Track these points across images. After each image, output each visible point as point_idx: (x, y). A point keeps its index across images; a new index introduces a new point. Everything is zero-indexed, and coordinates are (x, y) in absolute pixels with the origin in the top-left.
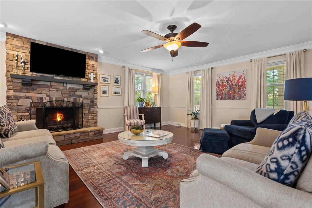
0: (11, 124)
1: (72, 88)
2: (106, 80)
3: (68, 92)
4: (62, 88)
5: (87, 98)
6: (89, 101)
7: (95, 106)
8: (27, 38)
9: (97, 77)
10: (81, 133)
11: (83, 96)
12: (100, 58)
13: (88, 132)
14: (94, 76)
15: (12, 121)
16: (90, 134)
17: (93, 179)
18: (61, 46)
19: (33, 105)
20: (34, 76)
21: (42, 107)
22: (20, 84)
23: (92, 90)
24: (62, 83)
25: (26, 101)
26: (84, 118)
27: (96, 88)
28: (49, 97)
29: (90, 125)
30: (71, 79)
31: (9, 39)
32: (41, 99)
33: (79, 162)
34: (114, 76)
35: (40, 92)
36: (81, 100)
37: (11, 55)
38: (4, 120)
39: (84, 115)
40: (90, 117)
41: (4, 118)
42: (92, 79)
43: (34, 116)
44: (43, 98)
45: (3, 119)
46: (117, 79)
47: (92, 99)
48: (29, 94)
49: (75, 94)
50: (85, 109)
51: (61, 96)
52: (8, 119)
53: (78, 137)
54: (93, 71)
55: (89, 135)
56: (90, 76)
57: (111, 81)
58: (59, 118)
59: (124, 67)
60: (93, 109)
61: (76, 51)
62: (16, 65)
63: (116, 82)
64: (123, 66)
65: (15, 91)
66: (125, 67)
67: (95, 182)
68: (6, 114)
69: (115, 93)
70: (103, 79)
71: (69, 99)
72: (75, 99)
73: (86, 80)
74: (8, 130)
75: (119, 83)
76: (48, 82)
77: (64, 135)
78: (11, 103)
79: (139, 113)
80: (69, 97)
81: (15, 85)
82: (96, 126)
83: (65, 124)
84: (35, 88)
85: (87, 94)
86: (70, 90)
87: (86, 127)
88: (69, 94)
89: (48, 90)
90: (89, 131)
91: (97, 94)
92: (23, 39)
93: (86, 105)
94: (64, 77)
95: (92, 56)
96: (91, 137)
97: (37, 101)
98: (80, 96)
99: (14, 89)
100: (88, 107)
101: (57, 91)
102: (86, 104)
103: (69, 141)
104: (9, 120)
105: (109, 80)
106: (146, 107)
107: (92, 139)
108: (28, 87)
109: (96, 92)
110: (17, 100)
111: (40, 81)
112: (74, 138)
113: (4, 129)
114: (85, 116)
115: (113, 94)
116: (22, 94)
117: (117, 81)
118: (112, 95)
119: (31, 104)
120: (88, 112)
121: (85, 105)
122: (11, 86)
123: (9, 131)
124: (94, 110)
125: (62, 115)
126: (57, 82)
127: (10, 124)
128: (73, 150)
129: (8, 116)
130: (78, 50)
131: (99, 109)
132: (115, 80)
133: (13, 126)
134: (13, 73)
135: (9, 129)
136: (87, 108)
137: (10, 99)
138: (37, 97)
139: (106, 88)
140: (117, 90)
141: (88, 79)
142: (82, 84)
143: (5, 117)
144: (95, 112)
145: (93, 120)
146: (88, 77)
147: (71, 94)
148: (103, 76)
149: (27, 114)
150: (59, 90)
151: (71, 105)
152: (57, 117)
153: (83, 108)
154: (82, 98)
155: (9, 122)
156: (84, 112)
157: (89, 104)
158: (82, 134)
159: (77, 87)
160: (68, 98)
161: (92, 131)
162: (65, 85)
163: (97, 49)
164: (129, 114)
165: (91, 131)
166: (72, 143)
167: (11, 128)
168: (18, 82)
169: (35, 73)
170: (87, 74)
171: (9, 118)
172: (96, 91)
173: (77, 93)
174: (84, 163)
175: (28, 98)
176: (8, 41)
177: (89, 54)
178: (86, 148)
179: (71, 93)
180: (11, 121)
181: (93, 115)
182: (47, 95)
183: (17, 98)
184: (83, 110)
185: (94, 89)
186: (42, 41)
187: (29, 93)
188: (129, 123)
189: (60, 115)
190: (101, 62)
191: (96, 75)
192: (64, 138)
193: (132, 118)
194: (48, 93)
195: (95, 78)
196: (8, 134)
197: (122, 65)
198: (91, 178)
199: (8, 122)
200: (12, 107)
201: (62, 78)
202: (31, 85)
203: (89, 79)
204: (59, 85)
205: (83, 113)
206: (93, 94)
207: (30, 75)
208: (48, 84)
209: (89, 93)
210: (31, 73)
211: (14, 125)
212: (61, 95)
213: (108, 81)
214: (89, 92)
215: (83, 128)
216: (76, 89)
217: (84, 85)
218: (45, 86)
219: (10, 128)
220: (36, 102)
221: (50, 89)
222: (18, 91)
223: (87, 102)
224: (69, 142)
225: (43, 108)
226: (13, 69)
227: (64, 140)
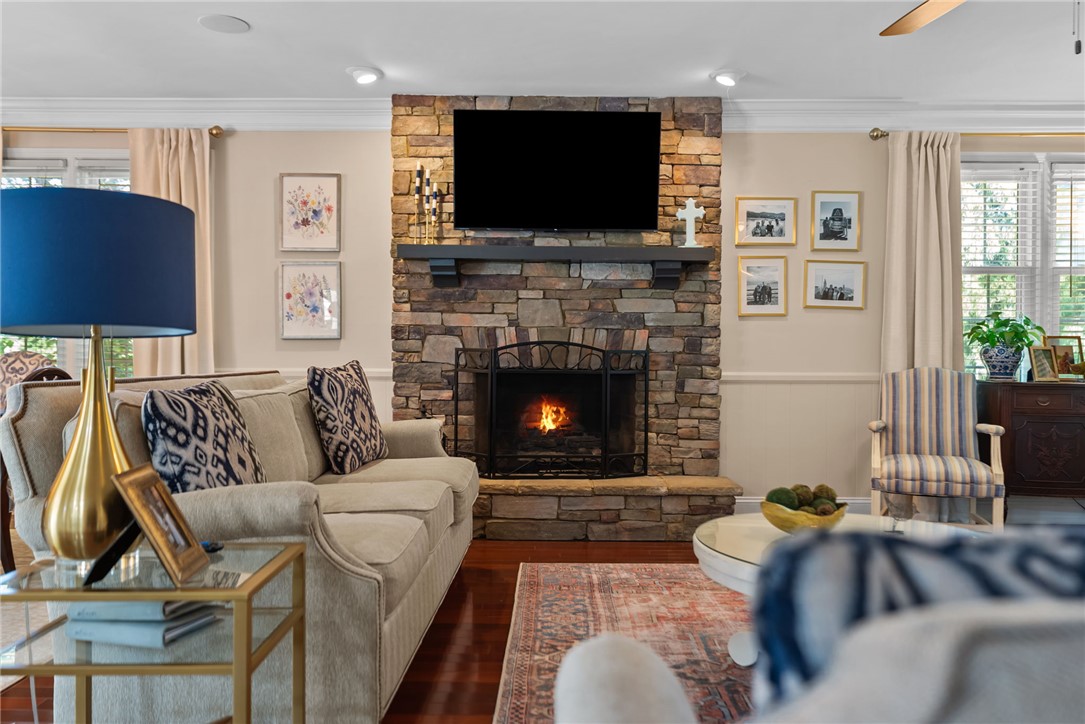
0: (356, 428)
1: (603, 284)
2: (770, 228)
3: (587, 303)
4: (563, 285)
5: (668, 330)
6: (676, 345)
7: (708, 370)
8: (448, 98)
9: (718, 216)
10: (626, 496)
11: (653, 320)
12: (741, 113)
13: (660, 497)
14: (701, 212)
15: (363, 417)
16: (669, 506)
17: (539, 697)
18: (561, 100)
19: (462, 362)
20: (469, 243)
21: (487, 368)
22: (427, 282)
23: (691, 285)
24: (564, 262)
25: (445, 343)
26: (655, 428)
27: (711, 276)
28: (517, 326)
29: (681, 465)
30: (597, 240)
31: (400, 118)
32: (491, 333)
33: (549, 619)
34: (820, 198)
35: (486, 305)
36: (640, 340)
37: (404, 176)
38: (335, 412)
39: (652, 411)
40: (681, 422)
41: (336, 405)
42: (690, 228)
43: (467, 403)
44: (498, 331)
45: (332, 407)
46: (838, 213)
47: (694, 333)
48: (454, 315)
49: (615, 310)
50: (658, 384)
51: (561, 322)
52: (349, 410)
53: (612, 515)
54: (696, 188)
55: (662, 513)
56: (680, 214)
57: (802, 231)
58: (550, 418)
59: (878, 136)
60: (698, 382)
61: (621, 107)
62: (416, 210)
63: (829, 234)
64: (876, 130)
65: (415, 306)
66: (885, 135)
67: (534, 712)
68: (346, 390)
69: (826, 294)
70: (753, 224)
71: (589, 333)
72: (616, 335)
73: (665, 238)
74: (343, 447)
75: (852, 234)
76: (512, 265)
77: (559, 495)
78: (406, 352)
79: (981, 420)
80: (591, 324)
81: (416, 284)
82: (714, 473)
83: (581, 450)
84: (473, 291)
85: (667, 306)
86: (594, 294)
87: (661, 470)
88: (589, 313)
89: (514, 299)
90: (663, 490)
91: (715, 307)
92: (438, 104)
93: (662, 365)
94: (572, 235)
95: (693, 110)
96: (671, 526)
97: (476, 345)
98: (638, 321)
99: (413, 298)
100: (674, 373)
101: (544, 298)
102: (665, 359)
103: (576, 525)
104: (352, 412)
105: (788, 225)
106: (1037, 379)
107: (678, 533)
108: (450, 290)
109: (712, 298)
110: (420, 342)
111: (486, 264)
112: (594, 516)
113: (335, 443)
114: (658, 417)
115: (812, 301)
116: (434, 319)
117: (837, 225)
118: (807, 307)
119: (458, 357)
120: (672, 400)
121: (657, 363)
122: (404, 288)
123: (347, 450)
124: (704, 390)
125: (562, 410)
126: (544, 262)
127: (353, 426)
128: (570, 565)
129: (352, 398)
130: (627, 99)
131: (726, 382)
132: (825, 223)
133: (363, 436)
134: (408, 241)
135: (349, 442)
136: (670, 376)
137: (402, 339)
138: (478, 328)
139: (770, 273)
140: (836, 276)
141: (672, 232)
142: (645, 263)
143: (339, 402)
144: (706, 400)
145: (699, 439)
146: (676, 224)
147: (598, 310)
148: (756, 207)
149: (447, 394)
150: (553, 293)
151: (596, 363)
152: (544, 416)
153: (646, 375)
154: (645, 327)
155: (353, 418)
156: (657, 397)
157: (679, 357)
158: (632, 502)
159: (624, 277)
160: (586, 331)
161: (677, 495)
162: (575, 271)
163: (703, 75)
164: (904, 422)
165: (672, 495)
166: (586, 539)
167: (354, 441)
168: (424, 272)
169: (471, 234)
170: (670, 210)
171: (353, 406)
172: (711, 292)
173: (627, 305)
174: (564, 627)
175: (449, 331)
176: (397, 124)
177: (677, 104)
178: (621, 571)
179: (600, 307)
180: (358, 417)
181: (696, 412)
182: (511, 317)
183: (419, 333)
184: (647, 386)
185: (705, 282)
186: (493, 97)
187: (454, 311)
188: (889, 478)
189: (555, 409)
190: (744, 135)
191: (714, 205)
192: (556, 507)
193: (925, 445)
194: (512, 309)
195: (710, 224)
196: (343, 459)
197: (866, 125)
198: (532, 693)
199: (347, 418)
200: (406, 367)
201: (563, 242)
202: (458, 279)
203: (678, 231)
204: (552, 273)
205: (646, 403)
206: (699, 308)
207: (455, 242)
208: (514, 273)
209: (676, 302)
210: (459, 234)
211: (368, 432)
212: (560, 316)
213: (781, 233)
214: (677, 296)
215: (645, 474)
216: (618, 284)
217: (653, 263)
218: (503, 281)
219: (350, 439)
220: (474, 347)
221: (520, 292)
222: (421, 307)
223: (670, 350)
224: (575, 530)
225: (488, 371)
226: (410, 225)
227: (558, 519)
